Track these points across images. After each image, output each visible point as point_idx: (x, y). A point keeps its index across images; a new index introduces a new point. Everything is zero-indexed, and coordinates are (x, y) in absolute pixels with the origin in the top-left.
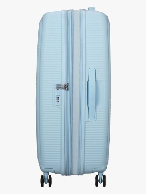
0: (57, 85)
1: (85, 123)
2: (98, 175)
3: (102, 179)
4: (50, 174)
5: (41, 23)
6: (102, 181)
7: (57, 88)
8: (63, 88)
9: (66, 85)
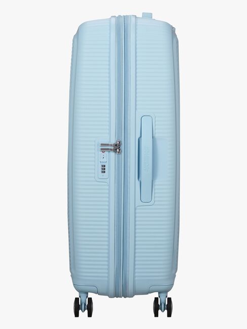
0: (102, 145)
1: (135, 209)
2: (159, 297)
3: (165, 304)
4: (90, 295)
5: (76, 40)
6: (166, 307)
7: (102, 149)
8: (111, 150)
9: (116, 145)
